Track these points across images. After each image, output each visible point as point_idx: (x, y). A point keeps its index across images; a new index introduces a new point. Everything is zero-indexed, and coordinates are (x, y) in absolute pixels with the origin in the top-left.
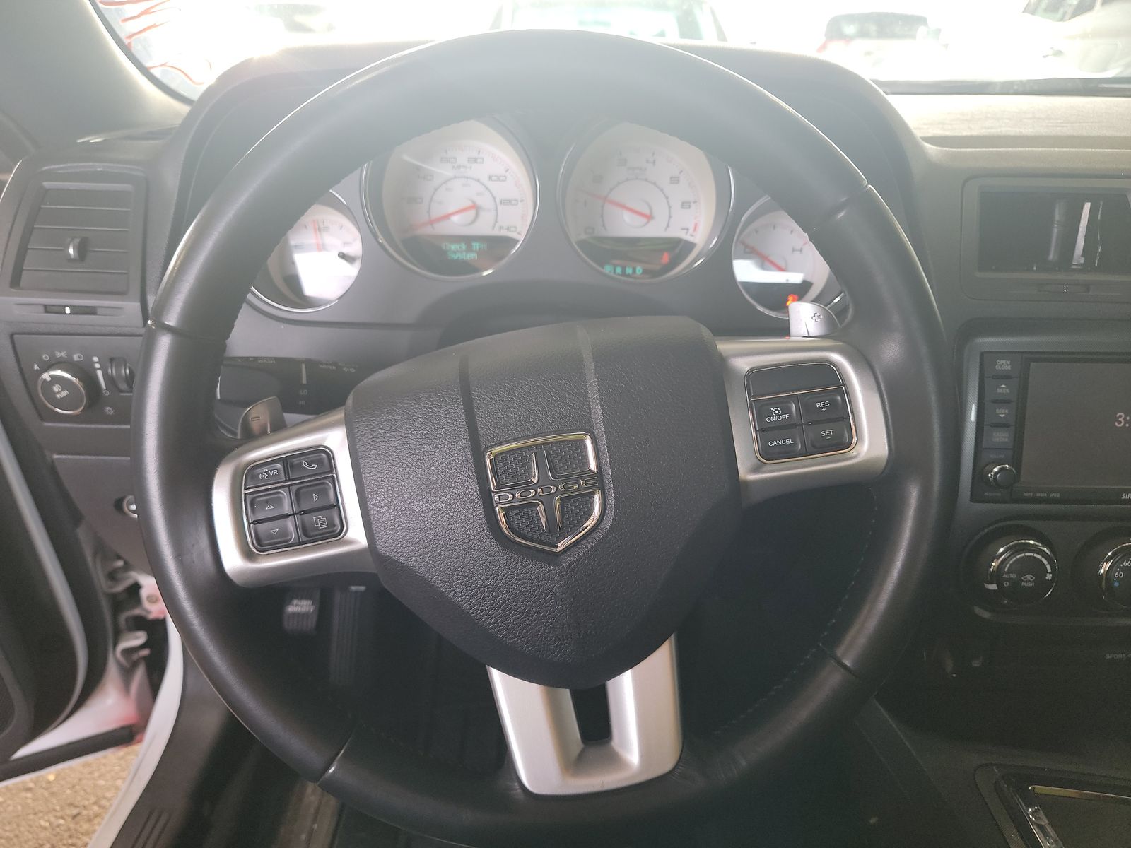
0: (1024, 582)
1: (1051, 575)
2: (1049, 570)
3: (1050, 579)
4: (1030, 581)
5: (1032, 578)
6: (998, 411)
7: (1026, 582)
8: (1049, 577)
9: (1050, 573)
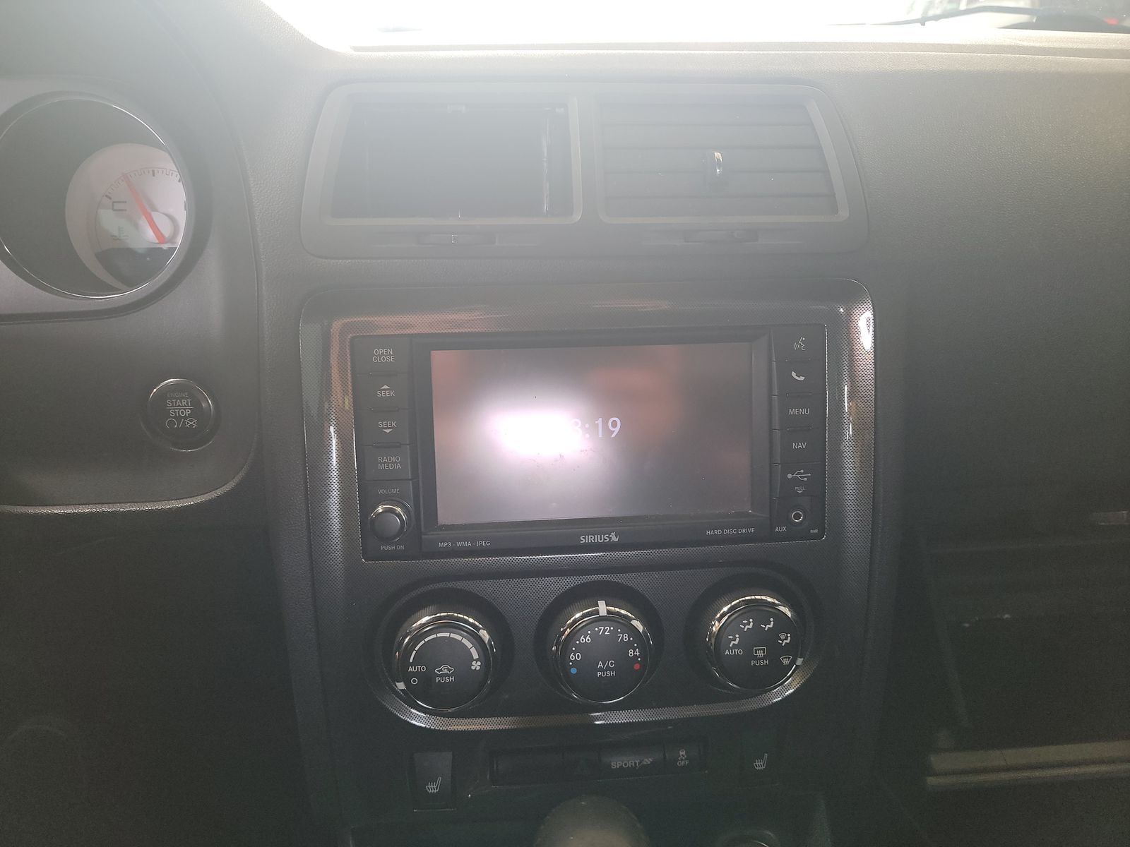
0: (439, 676)
1: (479, 663)
2: (476, 656)
3: (478, 668)
4: (446, 675)
5: (449, 670)
6: (382, 424)
7: (442, 676)
8: (476, 666)
9: (477, 660)
